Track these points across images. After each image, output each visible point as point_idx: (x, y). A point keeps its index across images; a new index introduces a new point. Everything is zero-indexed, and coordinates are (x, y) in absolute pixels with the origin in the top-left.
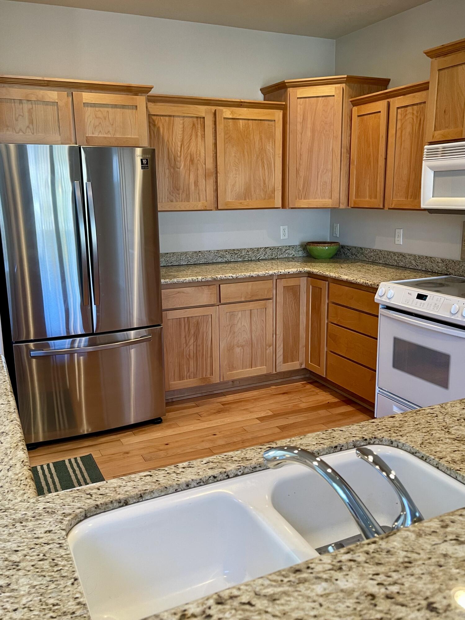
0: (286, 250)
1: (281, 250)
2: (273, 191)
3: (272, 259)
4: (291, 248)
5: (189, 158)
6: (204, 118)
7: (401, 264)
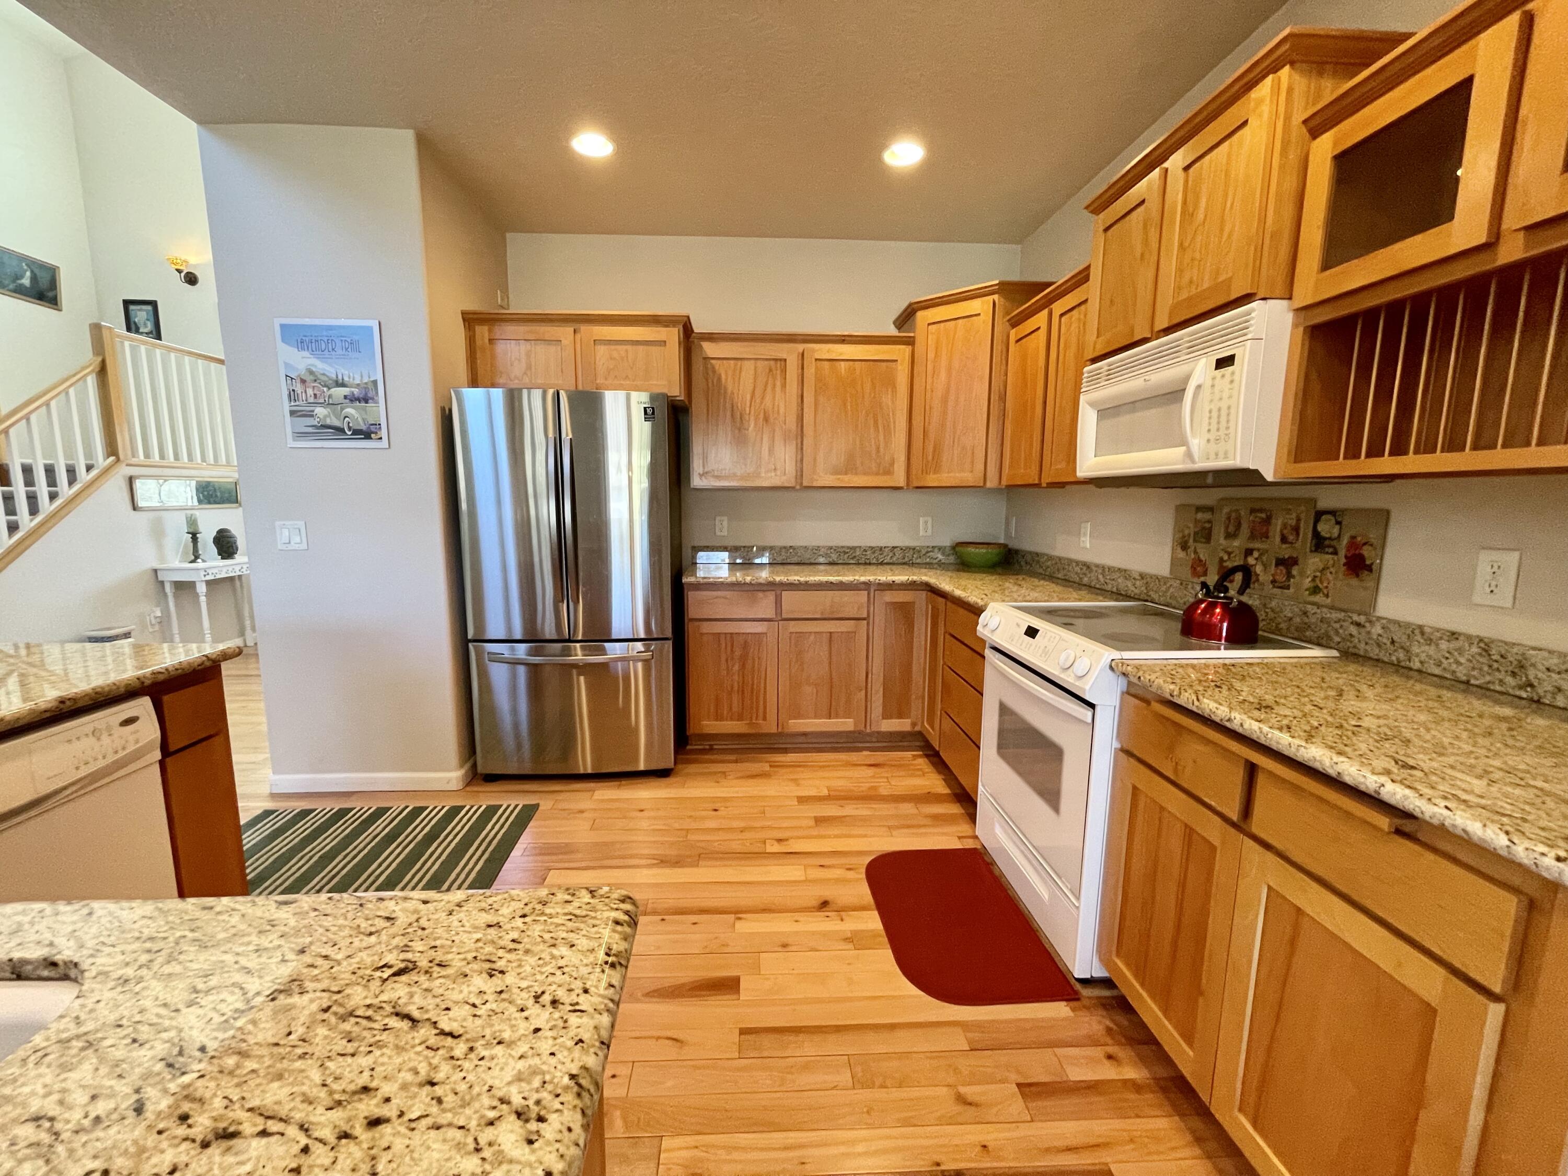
0: (928, 552)
1: (919, 552)
2: (892, 463)
3: (904, 564)
4: (936, 550)
5: (762, 416)
6: (785, 360)
7: (1085, 580)
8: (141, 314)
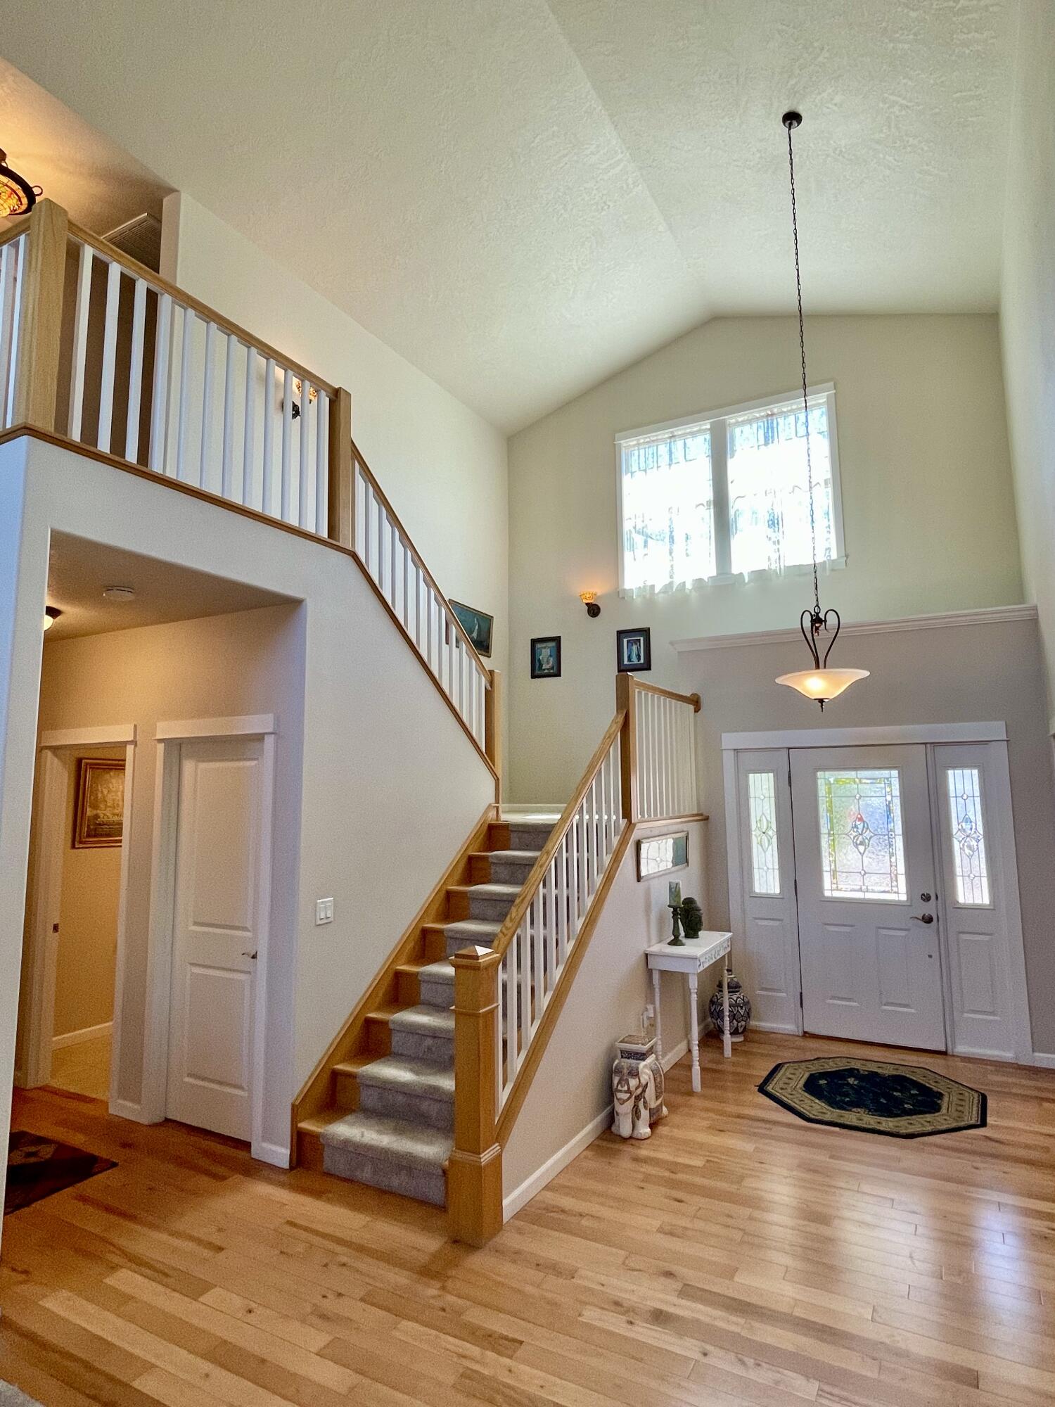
8: (545, 653)
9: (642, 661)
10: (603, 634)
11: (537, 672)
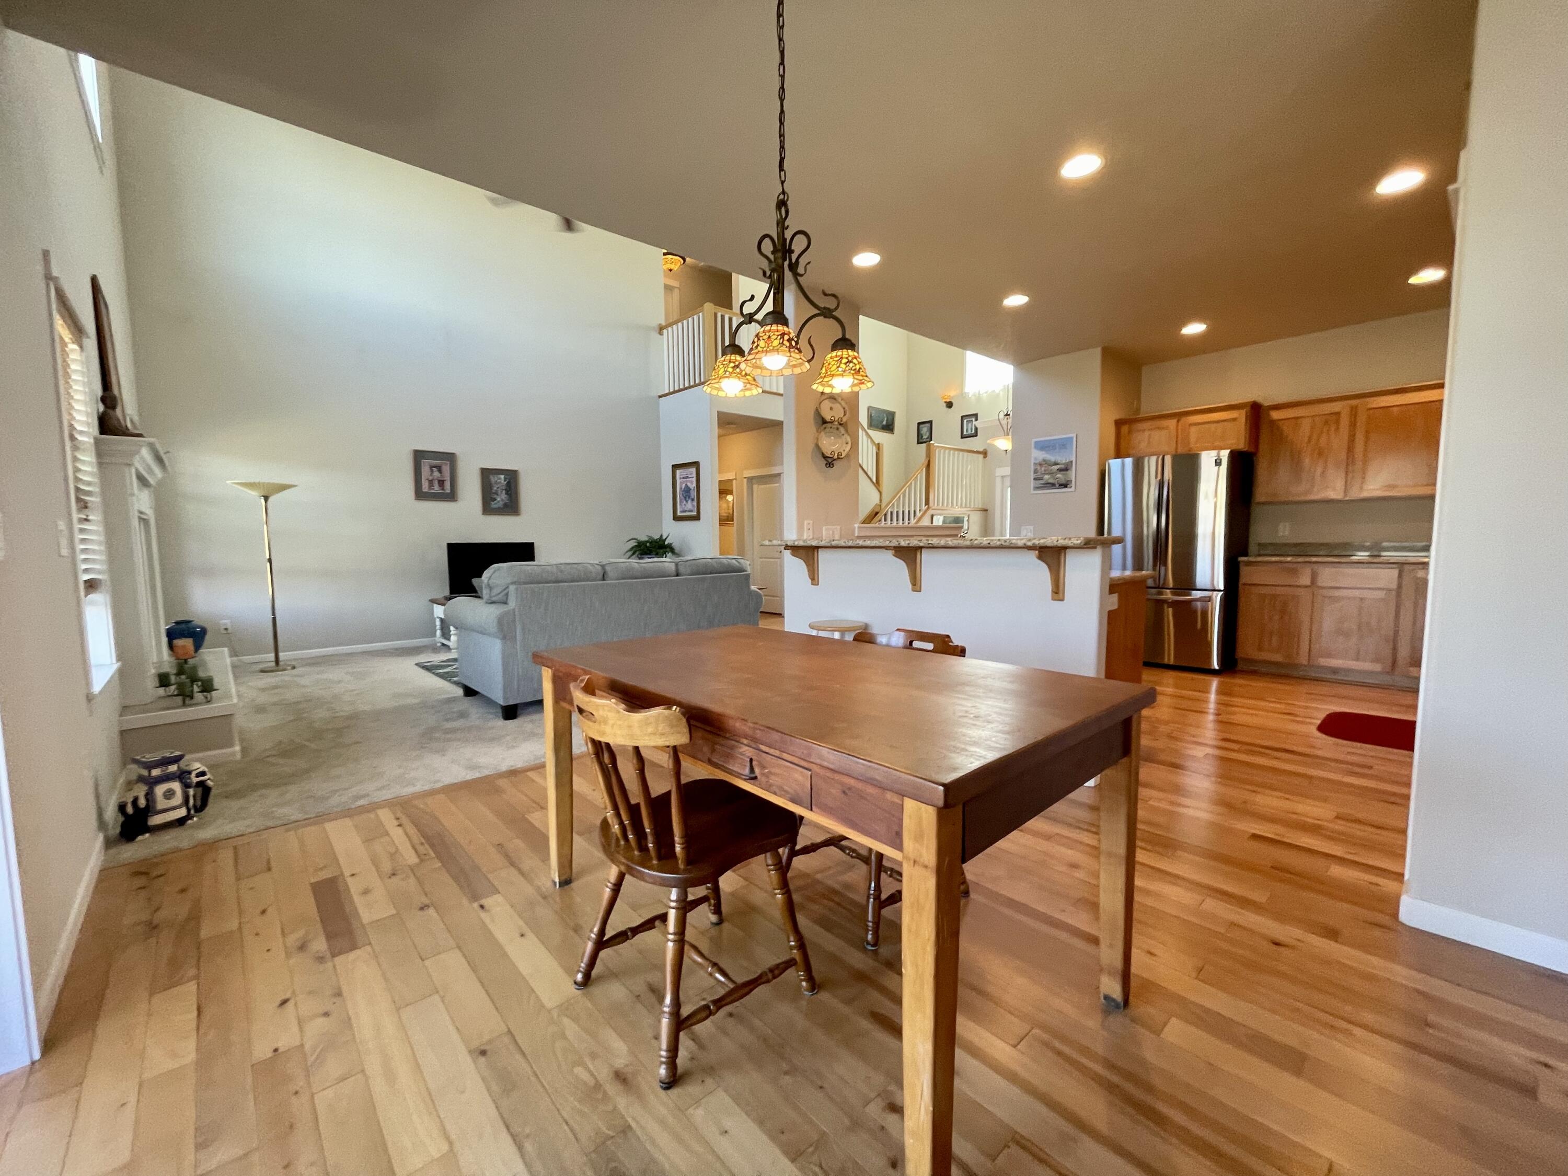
5: (1317, 451)
6: (1340, 413)
8: (925, 429)
9: (973, 431)
10: (955, 416)
11: (921, 441)
